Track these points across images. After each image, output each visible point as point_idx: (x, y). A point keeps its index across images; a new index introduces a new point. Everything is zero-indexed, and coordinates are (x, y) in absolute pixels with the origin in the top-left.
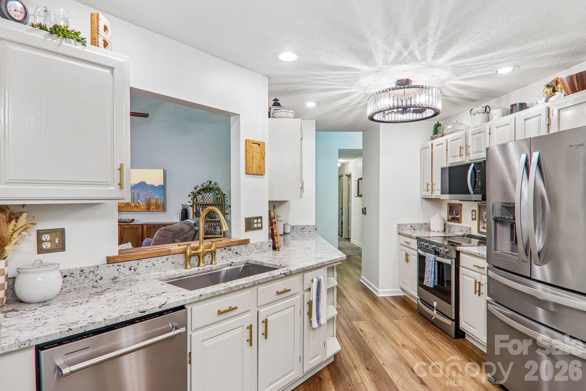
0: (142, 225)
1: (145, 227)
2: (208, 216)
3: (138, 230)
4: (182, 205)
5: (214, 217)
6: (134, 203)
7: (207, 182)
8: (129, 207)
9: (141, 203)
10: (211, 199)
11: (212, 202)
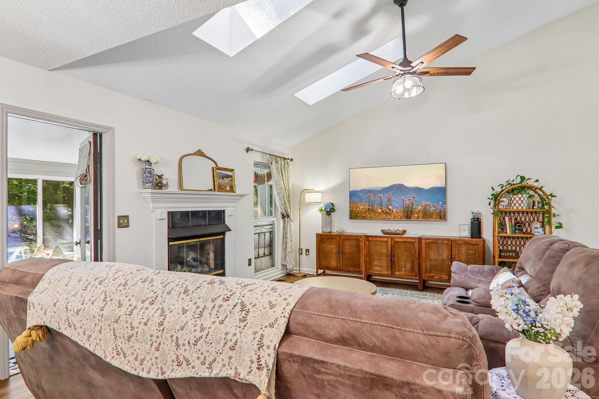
0: (420, 239)
1: (423, 241)
2: (519, 230)
3: (414, 245)
4: (473, 213)
5: (529, 230)
6: (381, 209)
7: (516, 179)
8: (373, 214)
9: (394, 210)
10: (524, 204)
11: (526, 208)
